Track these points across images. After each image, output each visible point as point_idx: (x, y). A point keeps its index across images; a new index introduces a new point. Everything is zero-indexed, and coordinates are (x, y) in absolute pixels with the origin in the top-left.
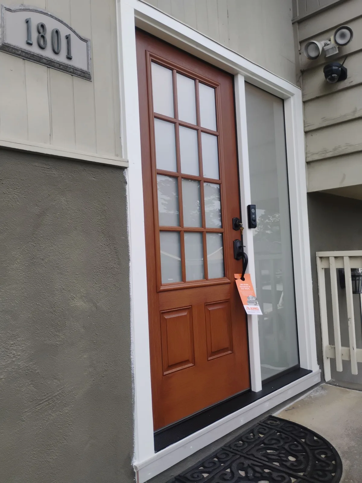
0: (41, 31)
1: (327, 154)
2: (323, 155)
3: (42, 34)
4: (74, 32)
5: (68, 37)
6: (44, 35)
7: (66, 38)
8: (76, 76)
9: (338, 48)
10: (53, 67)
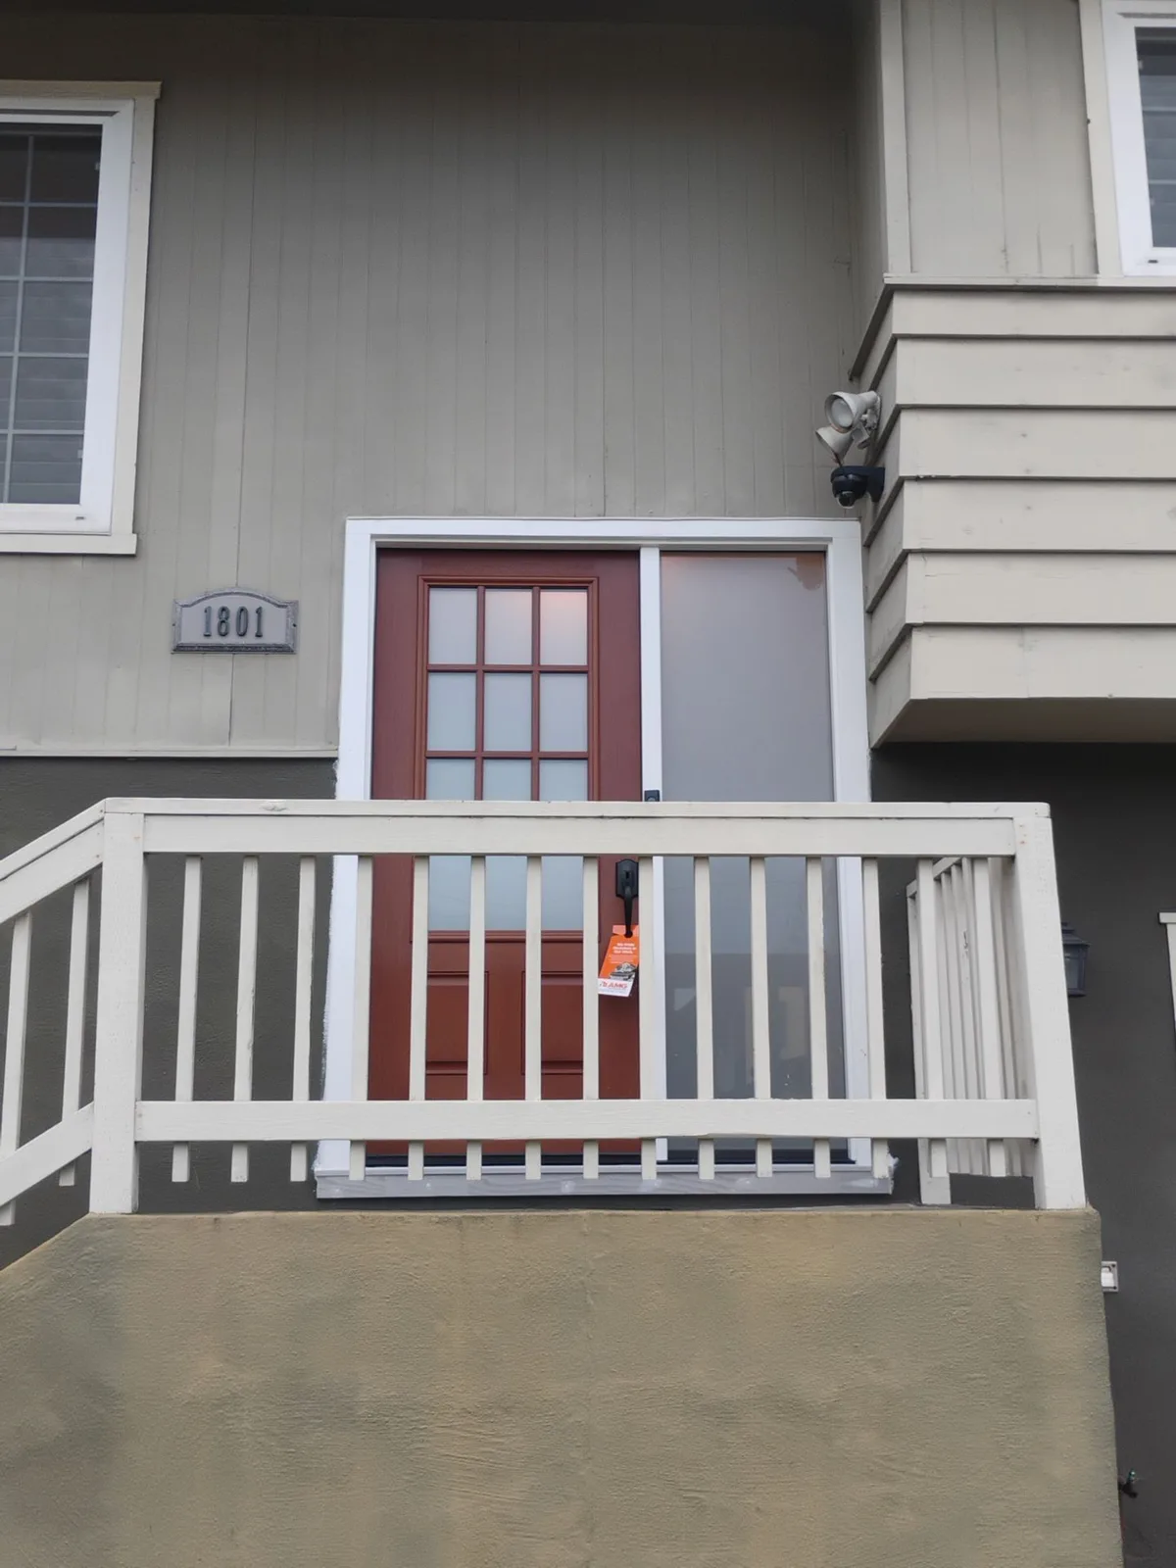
0: (223, 615)
3: (224, 618)
4: (267, 600)
5: (258, 611)
6: (226, 619)
7: (256, 612)
8: (272, 653)
10: (238, 652)
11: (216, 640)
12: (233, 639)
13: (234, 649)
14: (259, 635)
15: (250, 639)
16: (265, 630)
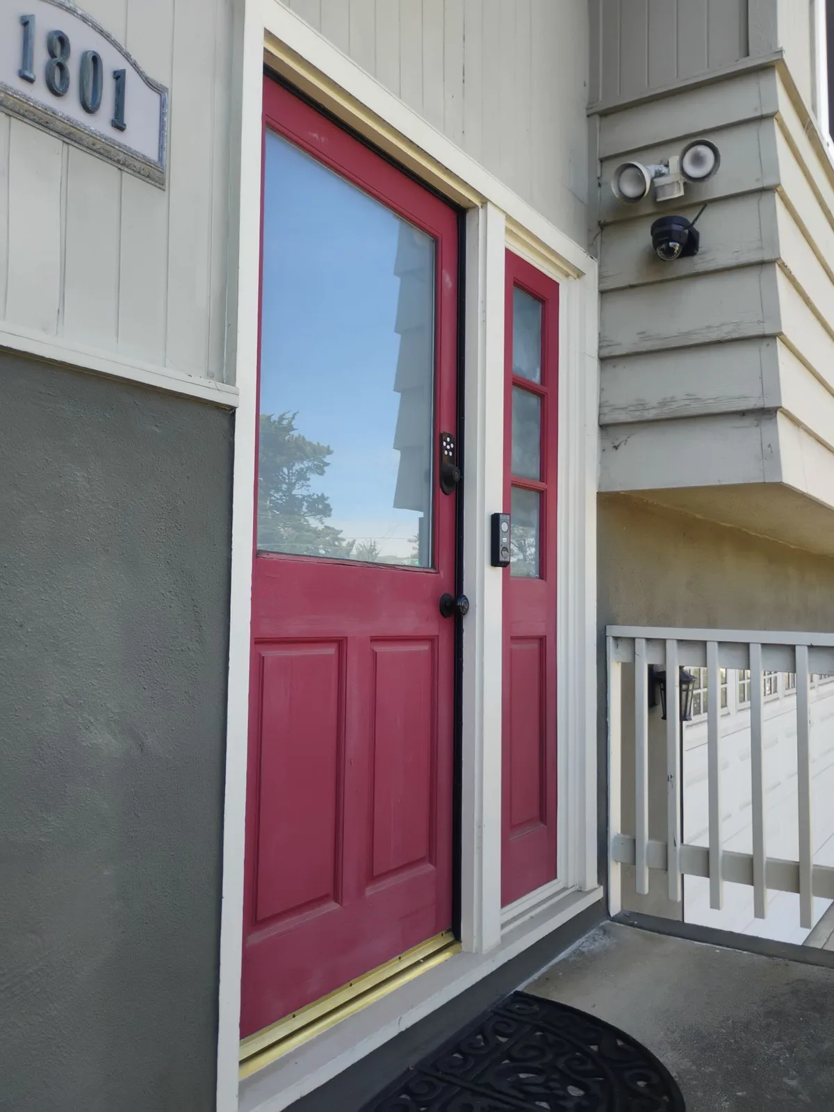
0: (58, 51)
1: (645, 411)
2: (637, 413)
3: (59, 59)
4: (134, 65)
5: (119, 76)
6: (63, 62)
7: (114, 78)
8: (130, 171)
9: (685, 184)
10: (76, 142)
11: (39, 94)
12: (69, 107)
13: (70, 135)
14: (119, 125)
15: (100, 124)
16: (129, 117)
